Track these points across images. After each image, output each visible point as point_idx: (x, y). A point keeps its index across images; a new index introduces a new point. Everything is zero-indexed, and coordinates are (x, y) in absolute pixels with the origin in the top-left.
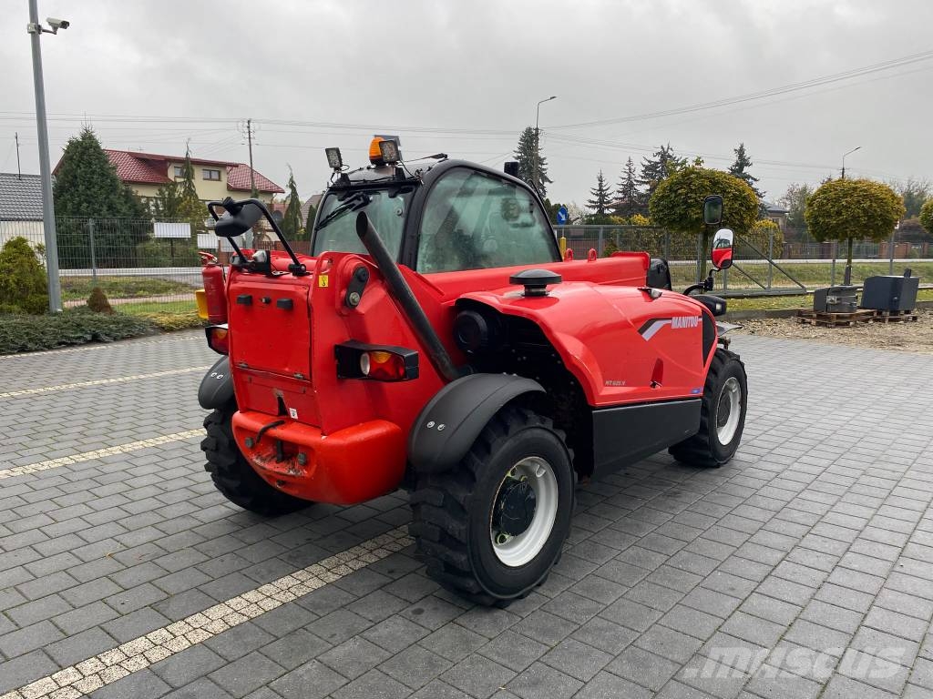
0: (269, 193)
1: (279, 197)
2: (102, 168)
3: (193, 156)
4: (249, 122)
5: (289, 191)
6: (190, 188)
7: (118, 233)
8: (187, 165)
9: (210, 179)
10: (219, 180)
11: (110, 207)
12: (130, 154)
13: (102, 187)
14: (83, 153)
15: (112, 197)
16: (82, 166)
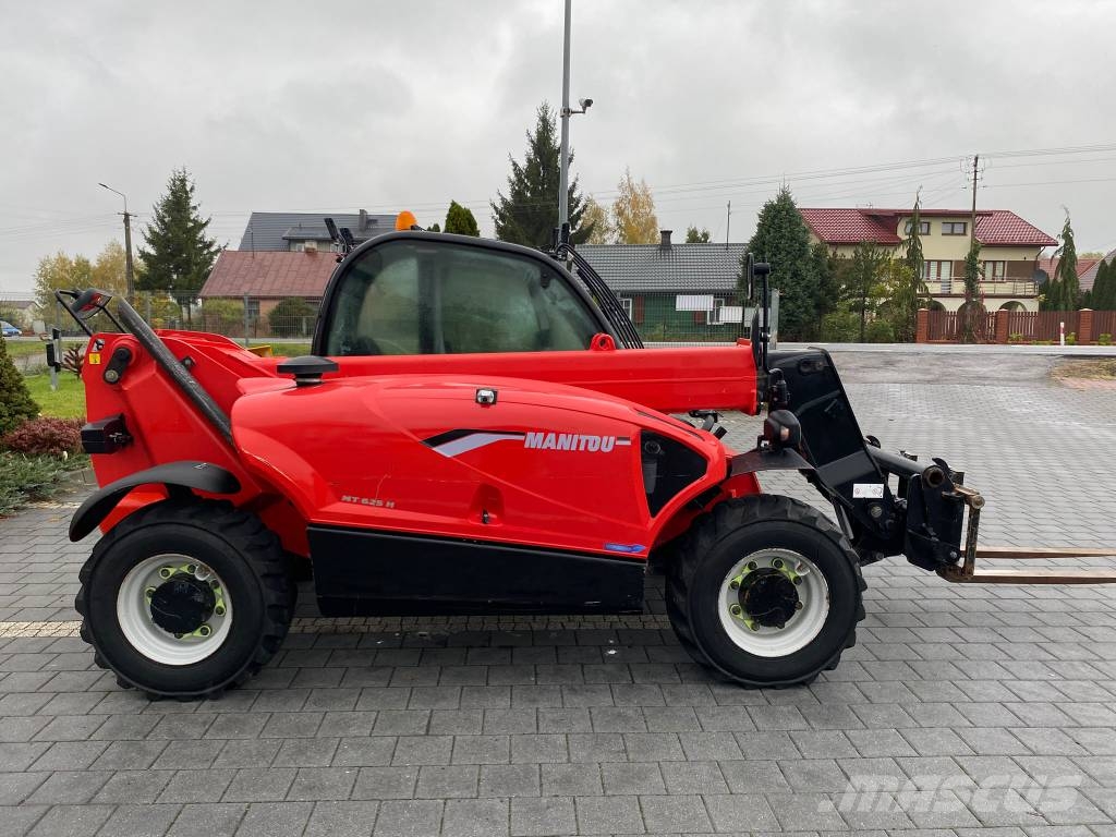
0: (1037, 246)
1: (1049, 252)
2: (792, 231)
3: (922, 207)
4: (976, 159)
5: (1062, 243)
6: (914, 247)
7: (799, 302)
8: (919, 219)
9: (952, 234)
10: (964, 234)
11: (795, 275)
12: (860, 211)
13: (789, 253)
14: (775, 216)
15: (798, 263)
16: (772, 230)
